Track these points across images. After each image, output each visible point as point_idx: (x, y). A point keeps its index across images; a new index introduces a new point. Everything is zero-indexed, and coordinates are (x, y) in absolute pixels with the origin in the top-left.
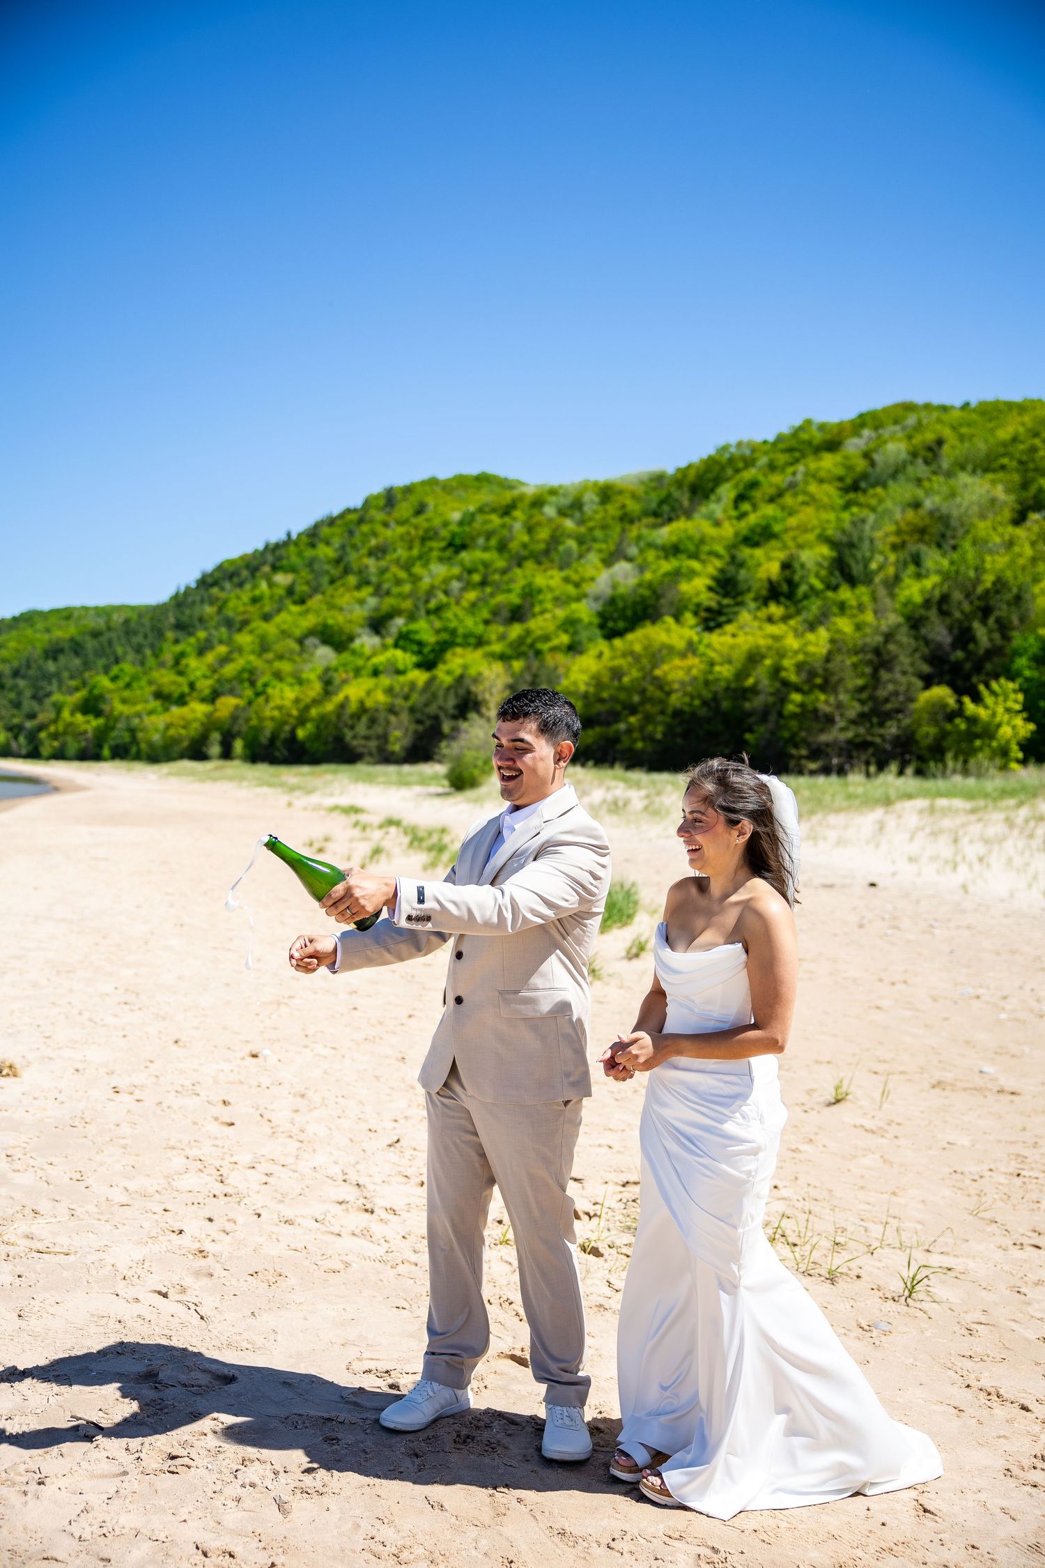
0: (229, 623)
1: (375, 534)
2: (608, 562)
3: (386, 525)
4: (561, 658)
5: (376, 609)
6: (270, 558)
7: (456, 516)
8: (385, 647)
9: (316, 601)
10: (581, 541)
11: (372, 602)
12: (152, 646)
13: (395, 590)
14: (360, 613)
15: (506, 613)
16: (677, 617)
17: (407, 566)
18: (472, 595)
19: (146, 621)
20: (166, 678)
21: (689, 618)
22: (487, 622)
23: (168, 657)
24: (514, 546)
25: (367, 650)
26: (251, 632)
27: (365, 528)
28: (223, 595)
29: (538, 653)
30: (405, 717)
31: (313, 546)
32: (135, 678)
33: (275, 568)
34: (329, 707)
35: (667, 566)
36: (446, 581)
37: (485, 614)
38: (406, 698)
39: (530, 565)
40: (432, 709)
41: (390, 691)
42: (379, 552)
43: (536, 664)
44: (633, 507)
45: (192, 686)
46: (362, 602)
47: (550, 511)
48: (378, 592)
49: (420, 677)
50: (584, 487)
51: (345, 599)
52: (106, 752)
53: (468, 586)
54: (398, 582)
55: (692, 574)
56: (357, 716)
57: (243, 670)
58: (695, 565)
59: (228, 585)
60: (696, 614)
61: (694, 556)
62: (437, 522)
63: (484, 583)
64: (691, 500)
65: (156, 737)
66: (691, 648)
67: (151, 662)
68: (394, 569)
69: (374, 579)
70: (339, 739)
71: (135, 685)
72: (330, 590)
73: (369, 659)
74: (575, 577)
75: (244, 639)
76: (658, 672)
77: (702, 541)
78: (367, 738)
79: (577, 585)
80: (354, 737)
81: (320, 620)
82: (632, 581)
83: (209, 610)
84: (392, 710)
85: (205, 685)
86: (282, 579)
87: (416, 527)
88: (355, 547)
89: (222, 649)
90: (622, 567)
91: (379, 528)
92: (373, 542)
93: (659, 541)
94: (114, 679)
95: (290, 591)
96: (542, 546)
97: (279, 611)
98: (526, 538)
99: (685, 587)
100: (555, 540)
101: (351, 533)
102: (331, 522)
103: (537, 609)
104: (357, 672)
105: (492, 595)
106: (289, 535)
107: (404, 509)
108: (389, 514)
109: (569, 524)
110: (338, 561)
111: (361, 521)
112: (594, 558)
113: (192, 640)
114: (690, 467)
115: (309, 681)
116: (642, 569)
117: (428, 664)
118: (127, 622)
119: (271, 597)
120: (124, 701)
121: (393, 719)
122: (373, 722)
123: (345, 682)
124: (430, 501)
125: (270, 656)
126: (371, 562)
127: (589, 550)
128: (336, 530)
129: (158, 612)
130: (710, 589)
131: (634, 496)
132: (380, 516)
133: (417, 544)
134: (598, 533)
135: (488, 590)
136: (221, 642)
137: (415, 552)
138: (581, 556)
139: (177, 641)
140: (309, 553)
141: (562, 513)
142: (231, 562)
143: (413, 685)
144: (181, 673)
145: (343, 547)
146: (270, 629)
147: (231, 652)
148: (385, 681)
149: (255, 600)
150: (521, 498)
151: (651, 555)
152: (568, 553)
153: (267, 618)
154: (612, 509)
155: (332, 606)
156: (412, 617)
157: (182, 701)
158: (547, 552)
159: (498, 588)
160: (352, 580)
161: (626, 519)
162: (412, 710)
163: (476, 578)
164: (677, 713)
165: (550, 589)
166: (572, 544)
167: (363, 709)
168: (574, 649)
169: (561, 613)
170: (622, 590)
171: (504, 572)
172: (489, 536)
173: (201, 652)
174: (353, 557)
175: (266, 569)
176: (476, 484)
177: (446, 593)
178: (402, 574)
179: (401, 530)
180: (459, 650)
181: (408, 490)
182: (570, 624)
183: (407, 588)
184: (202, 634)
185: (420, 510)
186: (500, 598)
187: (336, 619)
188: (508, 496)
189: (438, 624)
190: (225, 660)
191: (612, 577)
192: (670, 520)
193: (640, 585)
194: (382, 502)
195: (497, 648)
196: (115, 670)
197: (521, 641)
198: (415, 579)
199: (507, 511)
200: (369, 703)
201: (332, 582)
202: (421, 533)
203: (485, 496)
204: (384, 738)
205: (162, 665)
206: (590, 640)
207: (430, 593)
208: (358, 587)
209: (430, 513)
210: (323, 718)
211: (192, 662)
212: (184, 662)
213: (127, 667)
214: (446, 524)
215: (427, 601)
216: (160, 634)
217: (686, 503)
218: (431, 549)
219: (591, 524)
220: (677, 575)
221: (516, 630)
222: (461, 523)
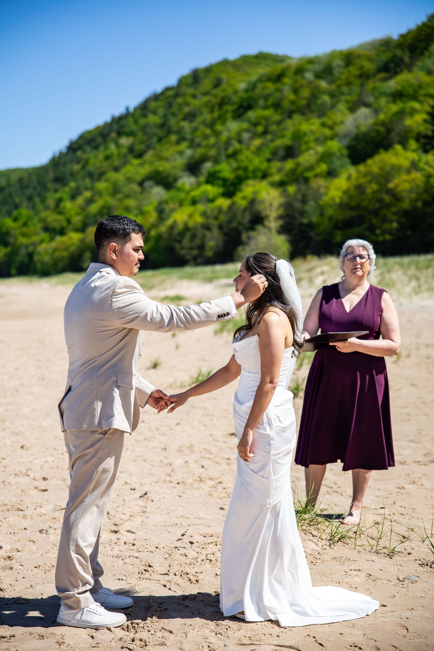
0: (91, 175)
1: (187, 104)
2: (352, 109)
3: (194, 96)
4: (321, 182)
5: (191, 158)
6: (115, 127)
7: (242, 86)
8: (199, 185)
9: (149, 156)
10: (332, 95)
11: (189, 152)
12: (39, 195)
13: (204, 143)
14: (181, 161)
15: (282, 153)
16: (404, 143)
17: (211, 125)
18: (257, 142)
19: (34, 178)
20: (52, 218)
21: (413, 144)
22: (269, 160)
23: (51, 201)
24: (286, 104)
25: (187, 187)
26: (107, 180)
27: (180, 100)
28: (85, 156)
29: (306, 180)
30: (216, 232)
31: (145, 116)
32: (29, 218)
33: (120, 134)
34: (163, 229)
35: (394, 108)
36: (239, 134)
37: (267, 154)
38: (216, 218)
39: (297, 117)
40: (234, 225)
41: (204, 214)
42: (191, 117)
43: (303, 187)
44: (369, 66)
45: (69, 221)
46: (181, 153)
47: (309, 76)
48: (193, 145)
49: (224, 203)
50: (333, 55)
51: (169, 151)
52: (13, 271)
53: (255, 135)
54: (206, 137)
55: (413, 112)
56: (182, 234)
57: (103, 208)
58: (416, 105)
59: (88, 149)
60: (417, 140)
61: (414, 98)
62: (230, 92)
63: (265, 133)
64: (411, 57)
65: (47, 258)
66: (414, 166)
67: (40, 206)
68: (202, 128)
69: (188, 136)
70: (170, 250)
71: (30, 223)
72: (158, 146)
73: (188, 193)
74: (329, 122)
75: (101, 185)
76: (391, 185)
77: (420, 87)
78: (191, 248)
79: (331, 128)
80: (182, 248)
81: (153, 168)
82: (371, 121)
83: (77, 167)
84: (207, 227)
85: (77, 220)
86: (125, 141)
87: (215, 96)
88: (174, 115)
89: (88, 194)
90: (363, 111)
91: (190, 100)
92: (186, 110)
93: (388, 91)
94: (15, 220)
95: (131, 150)
96: (303, 102)
97: (125, 164)
98: (292, 97)
99: (408, 122)
100: (314, 96)
101: (170, 105)
102: (156, 97)
103: (303, 148)
104: (181, 204)
105: (272, 141)
106: (127, 109)
107: (206, 84)
108: (196, 88)
109: (323, 84)
110: (163, 125)
111: (177, 95)
112: (342, 107)
113: (67, 189)
114: (409, 32)
115: (148, 212)
116: (377, 111)
117: (229, 194)
118: (20, 180)
119: (119, 155)
120: (24, 235)
121: (208, 234)
122: (194, 237)
123: (173, 210)
124: (224, 77)
125: (120, 196)
126: (186, 125)
127: (338, 102)
128: (160, 103)
129: (40, 171)
130: (425, 121)
131: (370, 59)
132: (190, 91)
133: (216, 109)
134: (345, 89)
135: (269, 137)
136: (87, 189)
137: (216, 114)
138: (333, 106)
139: (56, 191)
140: (142, 121)
141: (318, 76)
142: (89, 132)
143: (220, 210)
144: (61, 213)
145: (165, 116)
146: (119, 177)
147: (93, 196)
148: (201, 207)
149: (107, 158)
150: (288, 68)
151: (383, 101)
152: (324, 105)
153: (116, 169)
154: (354, 70)
155: (161, 158)
156: (216, 161)
157: (62, 232)
158: (308, 106)
159: (276, 136)
160: (173, 138)
161: (364, 76)
162: (221, 227)
163: (260, 129)
164: (406, 213)
165: (312, 132)
166: (326, 98)
167: (187, 228)
168: (331, 174)
169: (320, 149)
170: (363, 129)
171: (279, 123)
172: (266, 98)
173: (73, 197)
174: (173, 121)
175: (114, 135)
176: (256, 61)
177: (240, 141)
178: (208, 131)
179: (206, 99)
180: (250, 182)
181: (208, 70)
182: (325, 157)
183: (212, 140)
184: (73, 185)
185: (218, 84)
186: (279, 142)
187: (164, 167)
188: (279, 67)
189: (235, 165)
190: (90, 201)
191: (355, 120)
192: (396, 73)
193: (375, 124)
194: (190, 81)
195: (277, 178)
196: (15, 213)
197: (293, 171)
198: (217, 134)
199: (278, 78)
200: (191, 224)
201: (160, 140)
202: (219, 100)
203: (262, 70)
204: (202, 247)
205: (47, 208)
206: (342, 166)
207: (228, 143)
208: (178, 142)
209: (224, 86)
210: (159, 237)
211: (68, 205)
212: (62, 205)
213: (24, 211)
214: (236, 92)
215: (226, 149)
216: (45, 187)
217: (407, 59)
218: (227, 112)
219: (339, 82)
220: (401, 114)
221: (289, 164)
222: (246, 91)
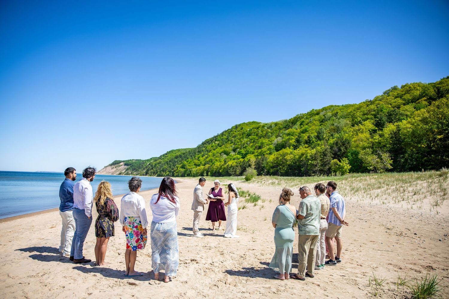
0: (207, 151)
1: (234, 134)
2: (276, 137)
3: (236, 132)
4: (268, 156)
5: (234, 147)
6: (215, 139)
7: (248, 130)
8: (236, 154)
9: (223, 146)
10: (272, 134)
11: (233, 146)
12: (194, 156)
13: (238, 144)
14: (231, 148)
15: (258, 147)
16: (289, 147)
17: (240, 139)
18: (252, 144)
19: (193, 151)
20: (196, 161)
21: (292, 147)
22: (254, 149)
23: (197, 158)
24: (259, 135)
25: (233, 155)
26: (211, 152)
27: (232, 132)
28: (206, 146)
29: (264, 155)
30: (239, 167)
31: (223, 136)
32: (191, 161)
33: (215, 140)
34: (226, 166)
35: (287, 138)
36: (247, 142)
37: (254, 148)
38: (240, 164)
39: (262, 138)
40: (244, 166)
41: (236, 163)
42: (235, 137)
43: (263, 157)
44: (281, 127)
45: (201, 163)
46: (232, 146)
47: (266, 128)
48: (234, 144)
49: (242, 160)
50: (272, 124)
51: (228, 145)
52: (186, 175)
53: (251, 142)
54: (238, 142)
55: (292, 139)
56: (230, 167)
57: (210, 159)
58: (293, 137)
59: (207, 144)
60: (293, 146)
61: (292, 135)
62: (245, 131)
63: (254, 142)
64: (292, 125)
65: (195, 172)
66: (291, 153)
67: (194, 158)
68: (237, 140)
69: (234, 142)
70: (227, 172)
71: (191, 163)
72: (226, 144)
73: (233, 157)
74: (271, 140)
75: (210, 154)
76: (285, 158)
77: (294, 133)
78: (232, 171)
79: (271, 142)
80: (230, 171)
81: (224, 150)
82: (281, 141)
83: (204, 149)
84: (237, 166)
85: (203, 162)
86: (217, 142)
87: (241, 132)
88: (230, 136)
89: (206, 156)
90: (279, 138)
91: (234, 132)
92: (233, 135)
93: (286, 133)
94: (187, 162)
95: (218, 145)
96: (265, 134)
97: (217, 148)
98: (261, 133)
99: (291, 141)
100: (267, 133)
101: (229, 133)
102: (226, 131)
103: (264, 146)
104: (231, 159)
105: (255, 144)
106: (218, 134)
107: (239, 129)
108: (236, 130)
109: (269, 130)
110: (227, 139)
111: (231, 131)
112: (274, 136)
113: (201, 154)
114: (291, 119)
115: (222, 161)
116: (283, 138)
117: (243, 158)
118: (189, 151)
119: (215, 146)
120: (189, 166)
121: (237, 168)
122: (233, 168)
123: (228, 161)
124: (244, 127)
125: (215, 157)
126: (233, 139)
127: (273, 135)
128: (226, 133)
129: (195, 149)
130: (295, 142)
131: (281, 125)
132: (235, 130)
133: (241, 135)
134: (275, 132)
135: (255, 143)
136: (206, 154)
137: (241, 136)
138: (272, 136)
139: (198, 155)
140: (222, 137)
141: (268, 128)
142: (208, 140)
143: (241, 162)
144: (199, 160)
145: (228, 136)
146: (215, 152)
147: (208, 156)
148: (236, 161)
149: (212, 147)
150: (261, 125)
151: (284, 136)
152: (269, 136)
153: (214, 150)
154: (277, 127)
155: (226, 147)
156: (241, 149)
157: (199, 166)
158: (265, 135)
159: (256, 143)
160: (230, 142)
161: (280, 129)
162: (241, 166)
163: (252, 141)
164: (289, 165)
165: (266, 142)
166: (270, 134)
167: (232, 166)
168: (270, 154)
169: (268, 147)
170: (279, 142)
171: (258, 140)
172: (255, 133)
173: (202, 157)
174: (230, 138)
175: (214, 141)
176: (252, 123)
177: (247, 144)
178: (239, 141)
179: (239, 132)
180: (249, 154)
181: (240, 125)
182: (269, 149)
183: (240, 143)
184: (203, 153)
185: (242, 129)
186: (257, 145)
187: (227, 149)
188: (258, 125)
189: (245, 150)
190: (207, 158)
191: (277, 140)
192: (288, 129)
193: (282, 141)
194: (235, 128)
195: (256, 154)
196: (187, 160)
197: (261, 152)
198: (241, 142)
199: (258, 128)
200: (233, 165)
201: (226, 143)
202: (242, 133)
203: (254, 126)
204: (236, 171)
205: (196, 159)
206: (273, 152)
207: (244, 144)
208: (231, 143)
209: (244, 129)
210: (224, 168)
211: (201, 158)
212: (199, 158)
213: (190, 160)
214: (247, 131)
215: (243, 146)
216: (195, 153)
217: (291, 126)
218: (244, 136)
219: (273, 130)
220: (289, 139)
221: (260, 150)
222: (249, 131)
